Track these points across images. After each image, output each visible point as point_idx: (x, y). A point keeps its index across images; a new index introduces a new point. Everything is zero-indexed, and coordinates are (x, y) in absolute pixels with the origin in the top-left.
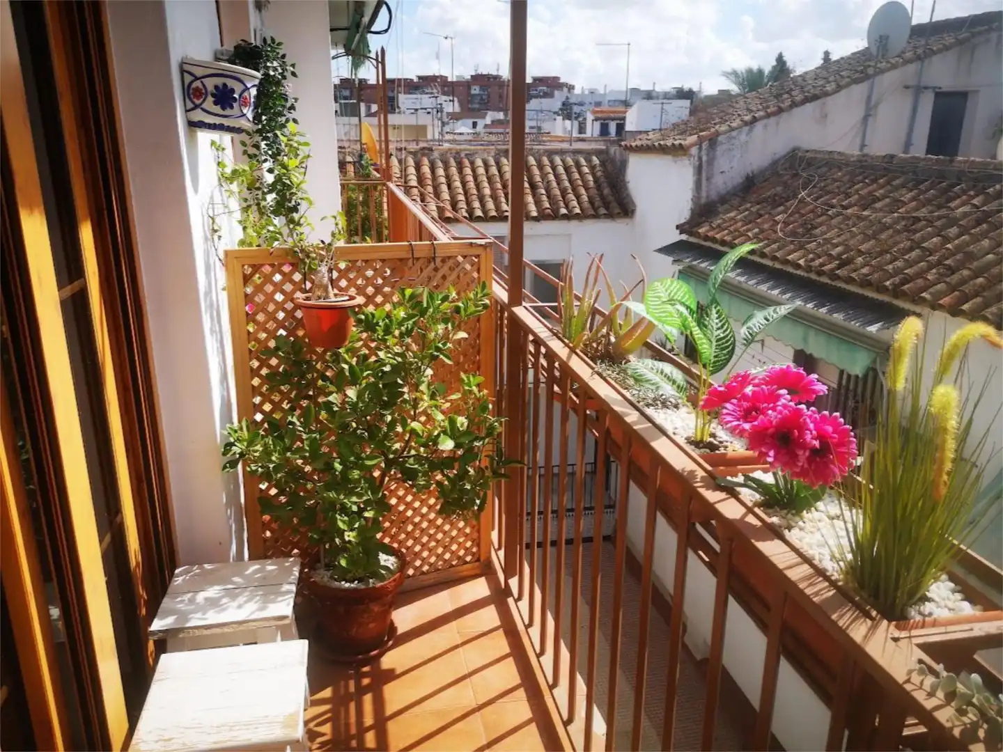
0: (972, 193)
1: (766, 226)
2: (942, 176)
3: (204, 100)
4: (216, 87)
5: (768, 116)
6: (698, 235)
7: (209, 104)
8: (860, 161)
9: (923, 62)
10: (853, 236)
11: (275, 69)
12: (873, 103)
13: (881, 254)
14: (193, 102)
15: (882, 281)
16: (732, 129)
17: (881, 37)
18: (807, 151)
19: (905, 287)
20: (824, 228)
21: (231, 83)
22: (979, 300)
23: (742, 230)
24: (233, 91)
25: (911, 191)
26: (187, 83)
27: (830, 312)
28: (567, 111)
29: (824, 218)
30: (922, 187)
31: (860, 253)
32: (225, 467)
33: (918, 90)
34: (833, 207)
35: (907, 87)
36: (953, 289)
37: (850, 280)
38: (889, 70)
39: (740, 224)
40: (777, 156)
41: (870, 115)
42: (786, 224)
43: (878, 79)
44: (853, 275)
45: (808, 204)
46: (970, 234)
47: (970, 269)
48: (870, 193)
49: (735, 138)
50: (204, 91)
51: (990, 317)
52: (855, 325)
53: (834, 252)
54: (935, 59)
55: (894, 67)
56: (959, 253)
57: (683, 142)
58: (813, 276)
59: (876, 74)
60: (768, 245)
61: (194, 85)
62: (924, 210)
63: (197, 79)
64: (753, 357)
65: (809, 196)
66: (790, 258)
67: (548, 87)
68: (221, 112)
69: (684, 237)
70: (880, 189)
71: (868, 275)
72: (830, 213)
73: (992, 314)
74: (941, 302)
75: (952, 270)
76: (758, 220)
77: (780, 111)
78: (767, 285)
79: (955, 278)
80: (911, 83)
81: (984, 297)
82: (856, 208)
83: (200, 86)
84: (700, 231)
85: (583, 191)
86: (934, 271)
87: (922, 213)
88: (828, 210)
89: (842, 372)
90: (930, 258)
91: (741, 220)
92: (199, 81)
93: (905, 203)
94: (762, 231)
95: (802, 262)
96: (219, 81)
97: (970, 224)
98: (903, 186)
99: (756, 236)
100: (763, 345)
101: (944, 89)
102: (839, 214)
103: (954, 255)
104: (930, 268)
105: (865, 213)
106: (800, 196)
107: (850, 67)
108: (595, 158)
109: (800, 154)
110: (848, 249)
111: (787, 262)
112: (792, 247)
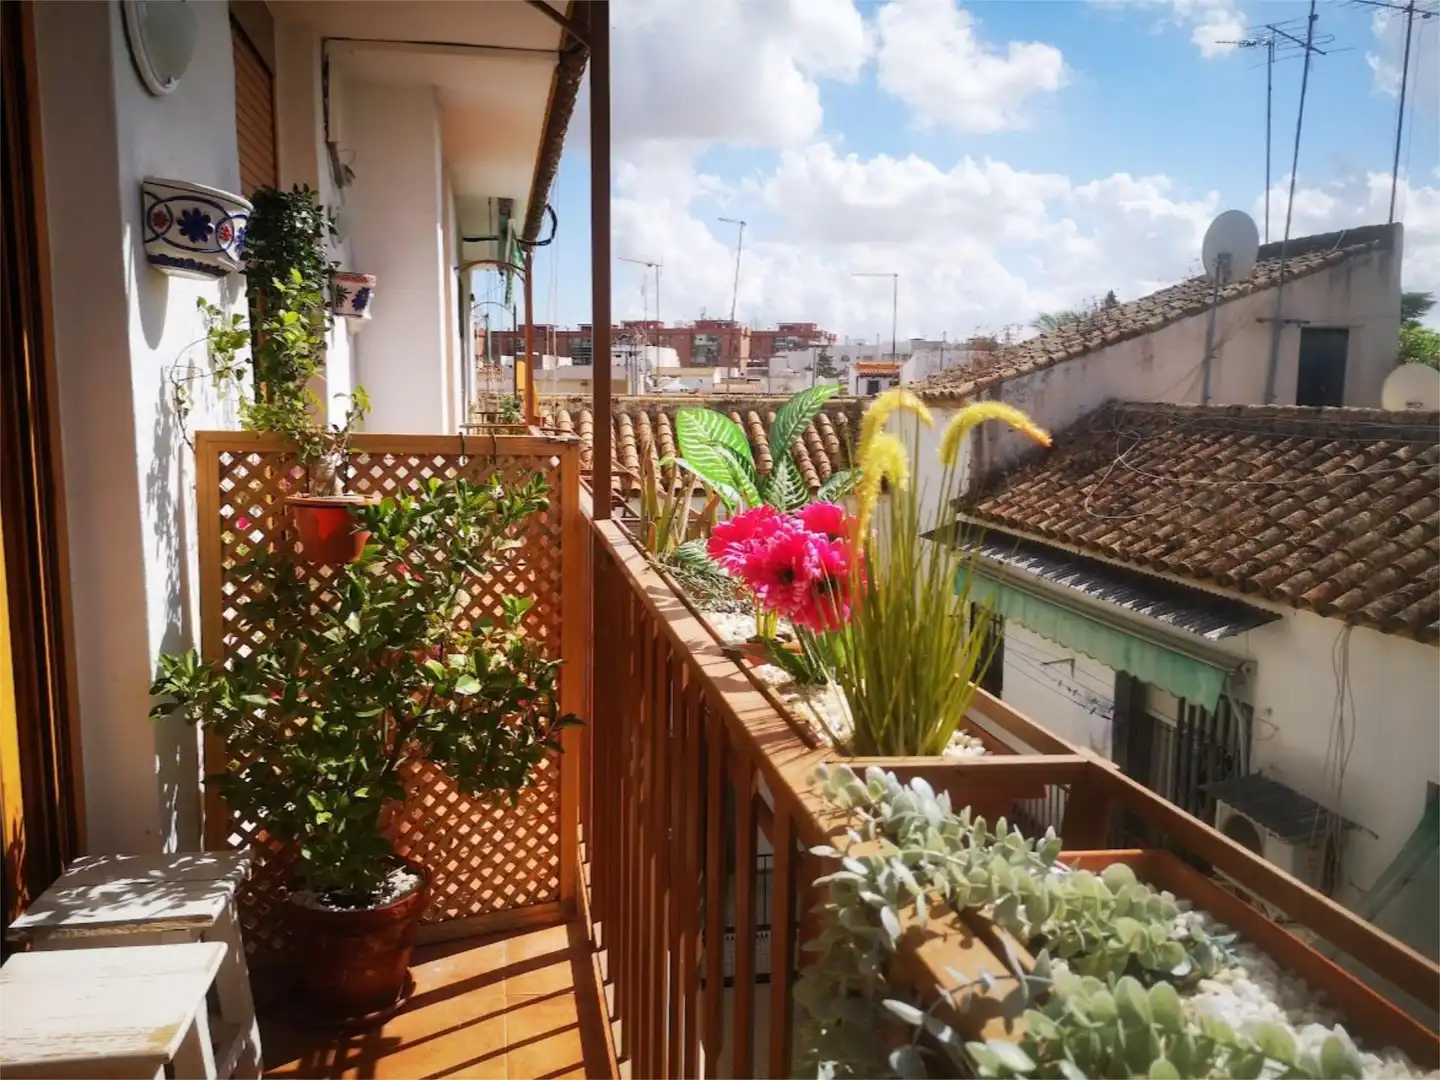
0: (1347, 452)
1: (1069, 500)
2: (1307, 432)
3: (168, 229)
4: (185, 213)
5: (1070, 357)
6: (979, 515)
7: (174, 233)
8: (1197, 415)
9: (1280, 289)
10: (1187, 509)
11: (304, 220)
12: (1216, 339)
13: (1223, 534)
14: (154, 231)
15: (1223, 569)
16: (1020, 374)
17: (1220, 256)
18: (1127, 404)
19: (1255, 577)
20: (1148, 502)
21: (205, 209)
22: (1356, 592)
23: (1036, 505)
24: (207, 219)
25: (1266, 451)
26: (147, 205)
27: (1155, 614)
28: (824, 367)
29: (1147, 488)
30: (1280, 446)
31: (1195, 533)
32: (154, 712)
33: (1279, 324)
34: (1158, 474)
35: (1260, 321)
36: (1320, 577)
37: (1181, 570)
38: (1234, 298)
39: (1034, 498)
40: (1086, 411)
41: (1213, 357)
42: (1096, 497)
43: (1219, 311)
44: (1186, 562)
45: (1125, 471)
46: (1344, 506)
47: (1344, 551)
48: (1210, 457)
49: (1025, 386)
50: (168, 217)
51: (1372, 614)
52: (1188, 631)
53: (1160, 533)
54: (1297, 285)
55: (1241, 294)
56: (1329, 530)
57: (955, 391)
58: (1133, 566)
59: (1216, 304)
60: (1072, 525)
61: (156, 210)
62: (1283, 476)
63: (160, 201)
64: (1060, 684)
65: (1127, 462)
66: (1100, 541)
67: (800, 337)
68: (191, 244)
69: (961, 517)
70: (1224, 450)
71: (1205, 562)
72: (1156, 482)
73: (1373, 609)
74: (1304, 596)
75: (1320, 554)
76: (1059, 494)
77: (1086, 350)
78: (1070, 578)
79: (1323, 564)
80: (1267, 314)
81: (1364, 589)
82: (1190, 475)
83: (164, 210)
84: (981, 507)
85: (824, 457)
86: (1296, 555)
87: (1282, 479)
88: (1153, 479)
89: (1182, 701)
90: (1291, 538)
91: (1036, 493)
92: (162, 205)
93: (1258, 468)
94: (1063, 507)
95: (1116, 546)
96: (190, 205)
97: (1346, 492)
98: (1254, 445)
99: (1056, 513)
100: (1073, 666)
101: (1313, 324)
102: (1166, 484)
103: (1323, 532)
104: (1291, 549)
105: (1204, 481)
106: (1115, 461)
107: (1183, 296)
108: (841, 415)
109: (1116, 408)
110: (1178, 529)
111: (1096, 547)
112: (1103, 526)
